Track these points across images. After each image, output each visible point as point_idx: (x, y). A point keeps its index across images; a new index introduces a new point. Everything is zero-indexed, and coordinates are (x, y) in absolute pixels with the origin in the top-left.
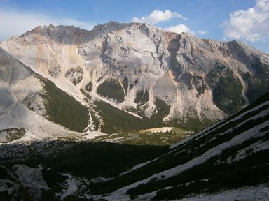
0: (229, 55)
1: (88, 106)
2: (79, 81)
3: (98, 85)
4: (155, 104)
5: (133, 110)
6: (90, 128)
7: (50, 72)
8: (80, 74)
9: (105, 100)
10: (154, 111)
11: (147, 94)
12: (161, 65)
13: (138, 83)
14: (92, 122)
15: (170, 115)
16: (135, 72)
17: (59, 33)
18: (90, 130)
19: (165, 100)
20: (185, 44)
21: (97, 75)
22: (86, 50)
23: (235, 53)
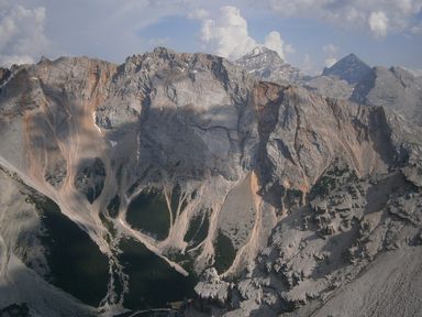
0: (366, 139)
1: (110, 254)
2: (98, 194)
3: (129, 201)
4: (214, 245)
5: (178, 257)
6: (109, 299)
7: (49, 178)
8: (99, 178)
9: (138, 235)
10: (211, 260)
11: (207, 223)
12: (241, 158)
13: (197, 197)
14: (113, 287)
15: (230, 270)
16: (194, 173)
17: (61, 78)
18: (110, 303)
19: (232, 237)
20: (286, 119)
21: (128, 177)
22: (111, 117)
23: (378, 133)
